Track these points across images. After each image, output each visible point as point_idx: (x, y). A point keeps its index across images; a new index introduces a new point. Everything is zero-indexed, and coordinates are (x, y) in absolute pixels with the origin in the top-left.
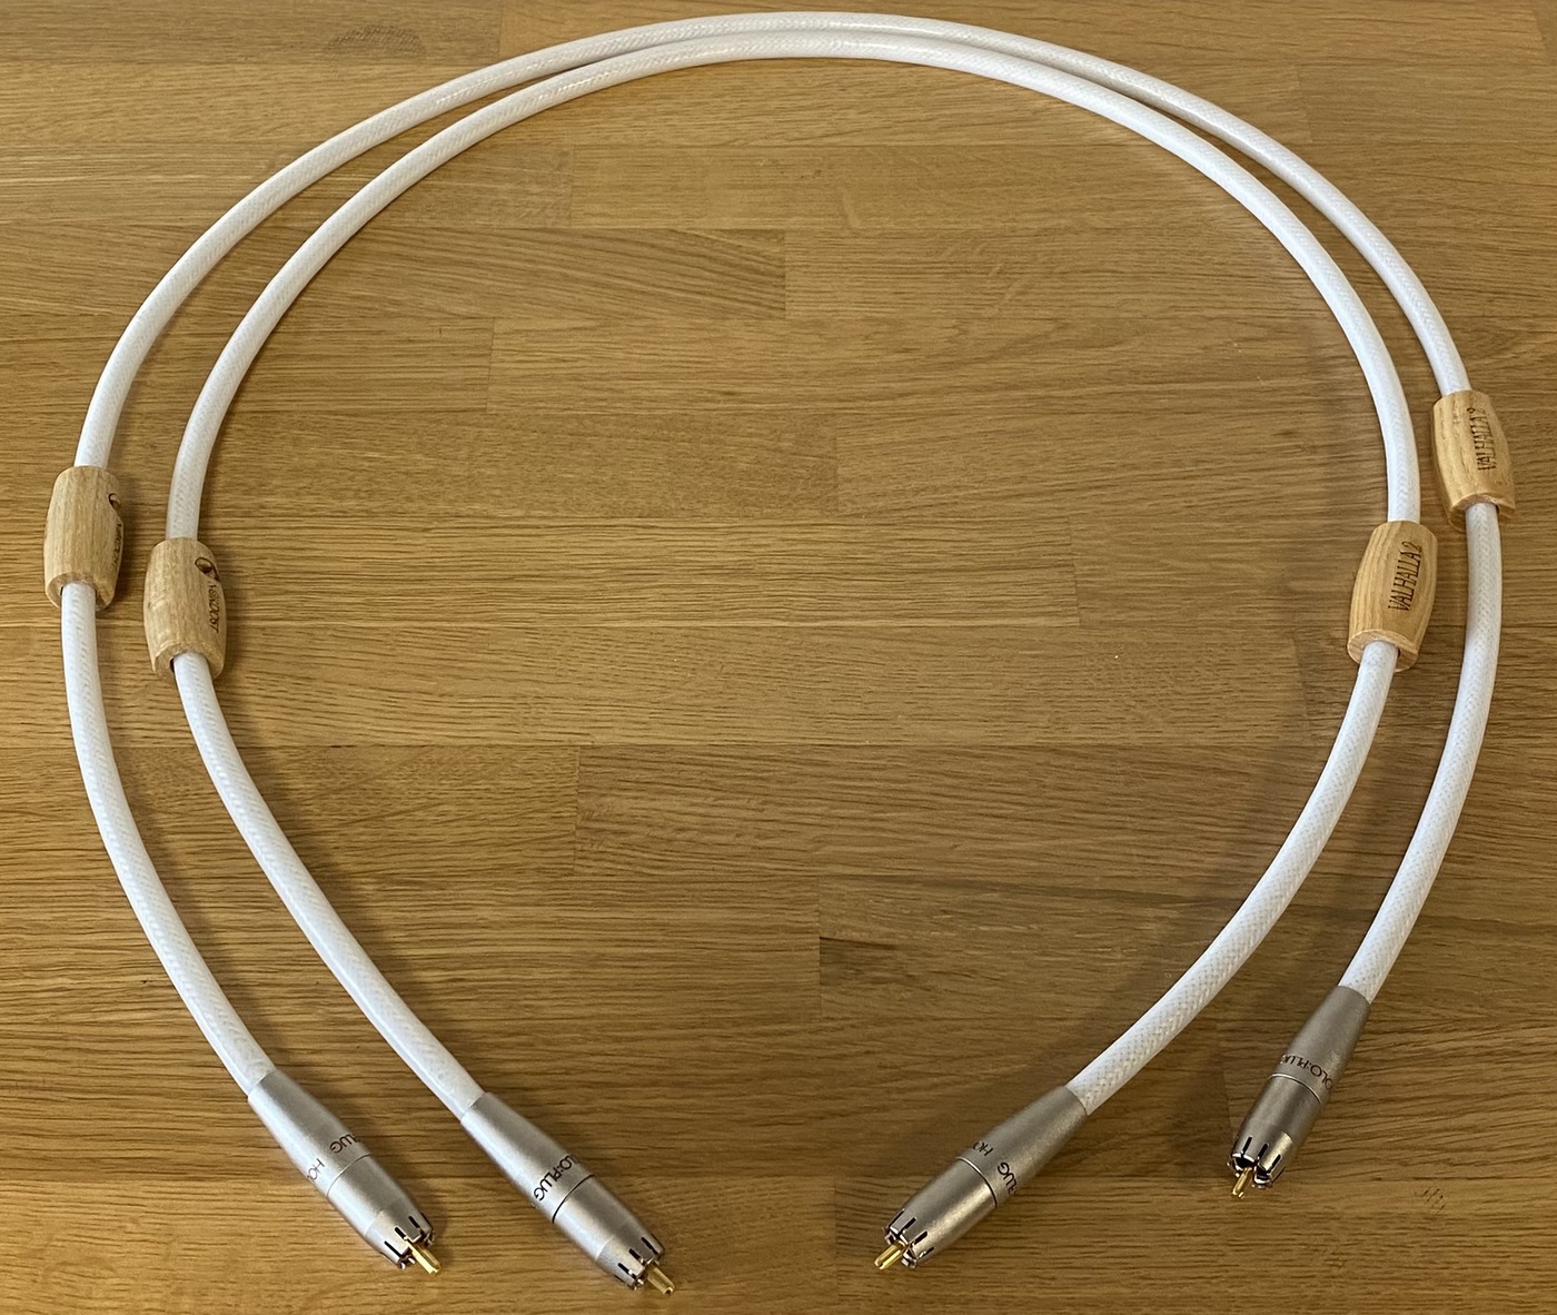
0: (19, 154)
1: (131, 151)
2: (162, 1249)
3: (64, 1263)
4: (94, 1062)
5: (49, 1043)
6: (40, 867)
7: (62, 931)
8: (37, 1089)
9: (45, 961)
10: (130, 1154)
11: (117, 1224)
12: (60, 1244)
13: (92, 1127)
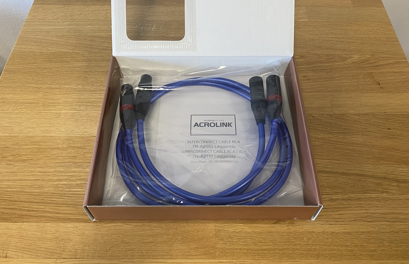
0: (64, 22)
1: (85, 22)
2: (82, 237)
3: (63, 240)
4: (70, 199)
5: (61, 195)
6: (61, 160)
7: (65, 172)
8: (59, 204)
9: (62, 178)
10: (76, 218)
11: (73, 232)
12: (62, 236)
13: (69, 212)
